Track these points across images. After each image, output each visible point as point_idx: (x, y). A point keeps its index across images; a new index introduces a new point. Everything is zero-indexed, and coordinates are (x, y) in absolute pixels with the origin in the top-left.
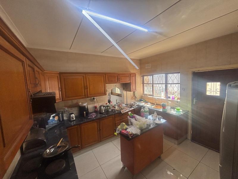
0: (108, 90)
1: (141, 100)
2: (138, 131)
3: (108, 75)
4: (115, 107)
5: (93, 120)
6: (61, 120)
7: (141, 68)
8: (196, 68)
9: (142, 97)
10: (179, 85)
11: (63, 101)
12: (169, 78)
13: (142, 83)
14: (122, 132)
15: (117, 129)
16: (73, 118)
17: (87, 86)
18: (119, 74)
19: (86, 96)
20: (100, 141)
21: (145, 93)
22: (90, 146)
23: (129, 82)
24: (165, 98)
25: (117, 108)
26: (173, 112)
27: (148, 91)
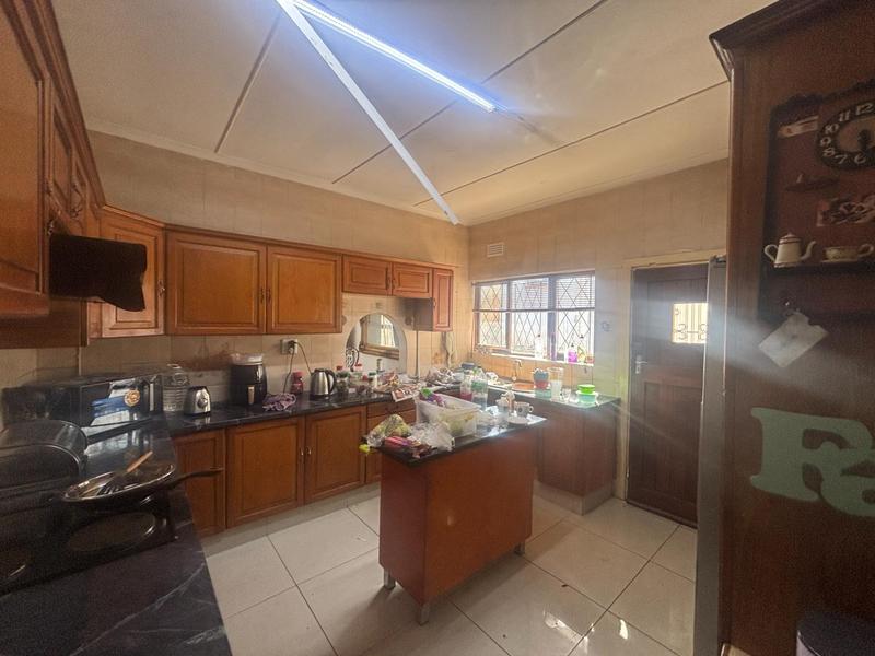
0: (348, 318)
1: (465, 367)
2: (446, 439)
3: (354, 260)
4: (371, 380)
5: (283, 417)
6: (152, 409)
7: (471, 257)
8: (643, 257)
9: (470, 356)
10: (593, 312)
11: (166, 334)
12: (560, 292)
13: (473, 307)
14: (391, 442)
15: (373, 433)
16: (201, 405)
17: (268, 290)
18: (393, 263)
19: (263, 328)
20: (305, 503)
21: (482, 342)
22: (261, 516)
23: (426, 296)
24: (545, 360)
25: (376, 385)
26: (570, 400)
27: (490, 333)
